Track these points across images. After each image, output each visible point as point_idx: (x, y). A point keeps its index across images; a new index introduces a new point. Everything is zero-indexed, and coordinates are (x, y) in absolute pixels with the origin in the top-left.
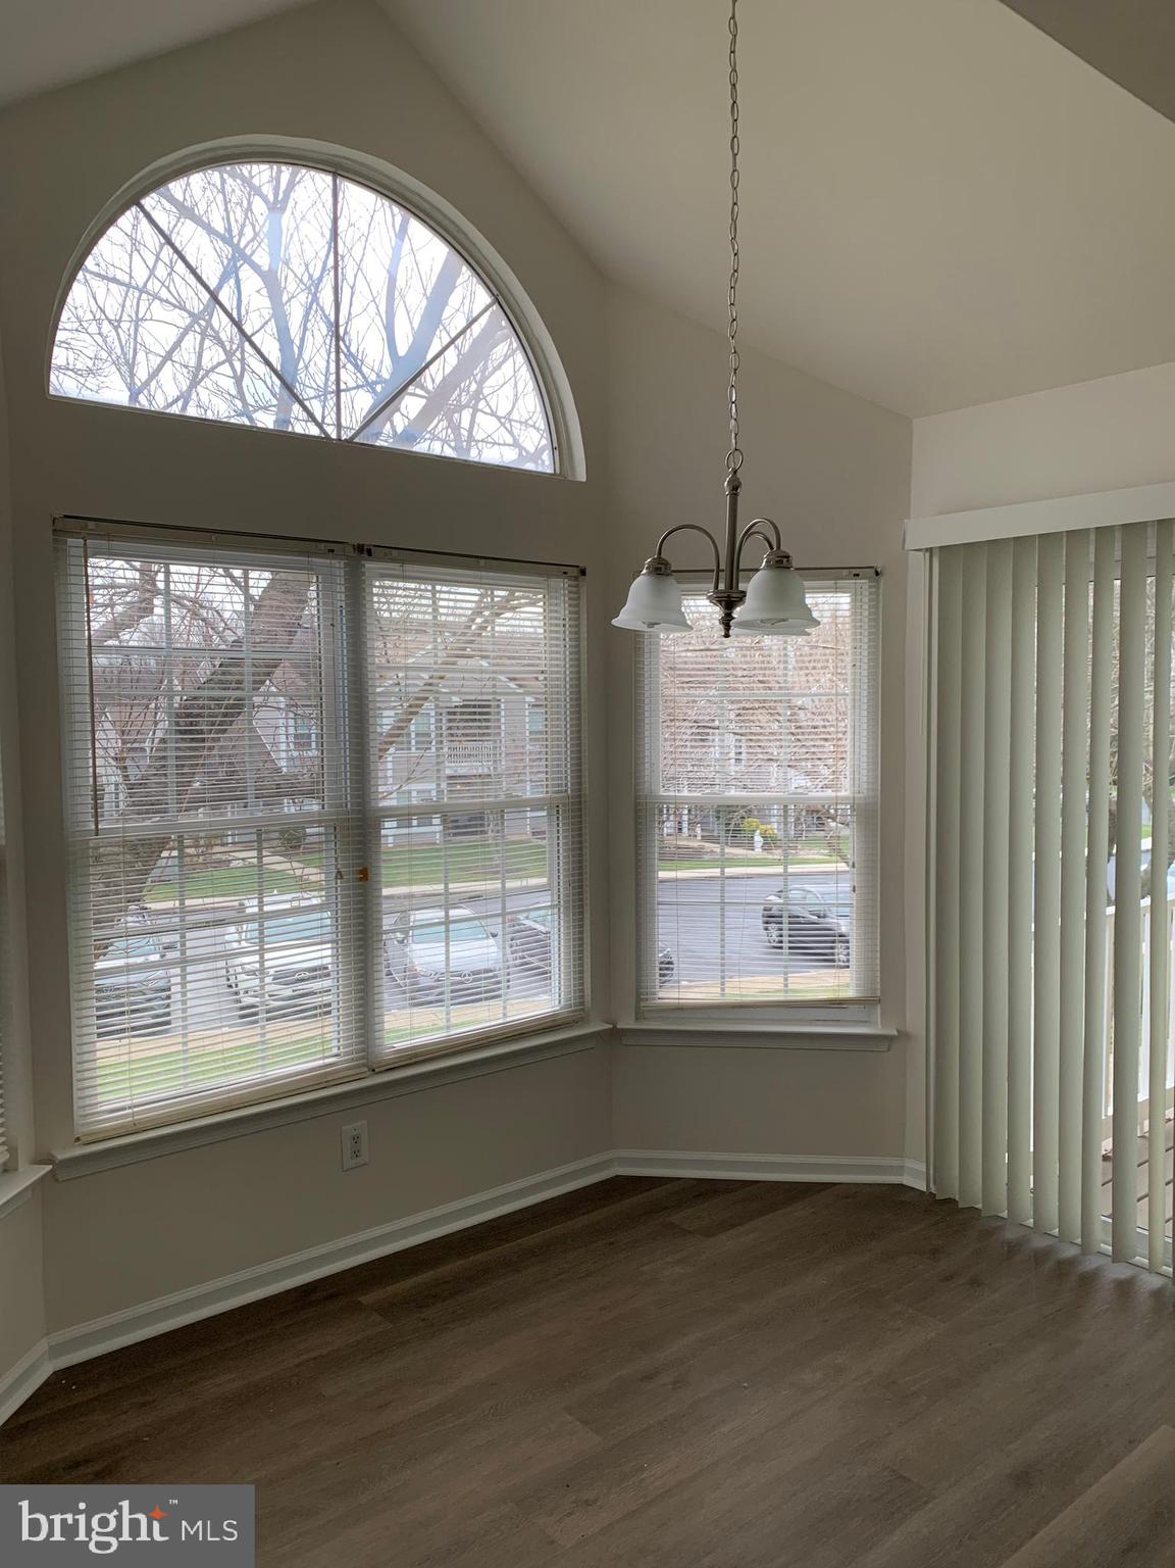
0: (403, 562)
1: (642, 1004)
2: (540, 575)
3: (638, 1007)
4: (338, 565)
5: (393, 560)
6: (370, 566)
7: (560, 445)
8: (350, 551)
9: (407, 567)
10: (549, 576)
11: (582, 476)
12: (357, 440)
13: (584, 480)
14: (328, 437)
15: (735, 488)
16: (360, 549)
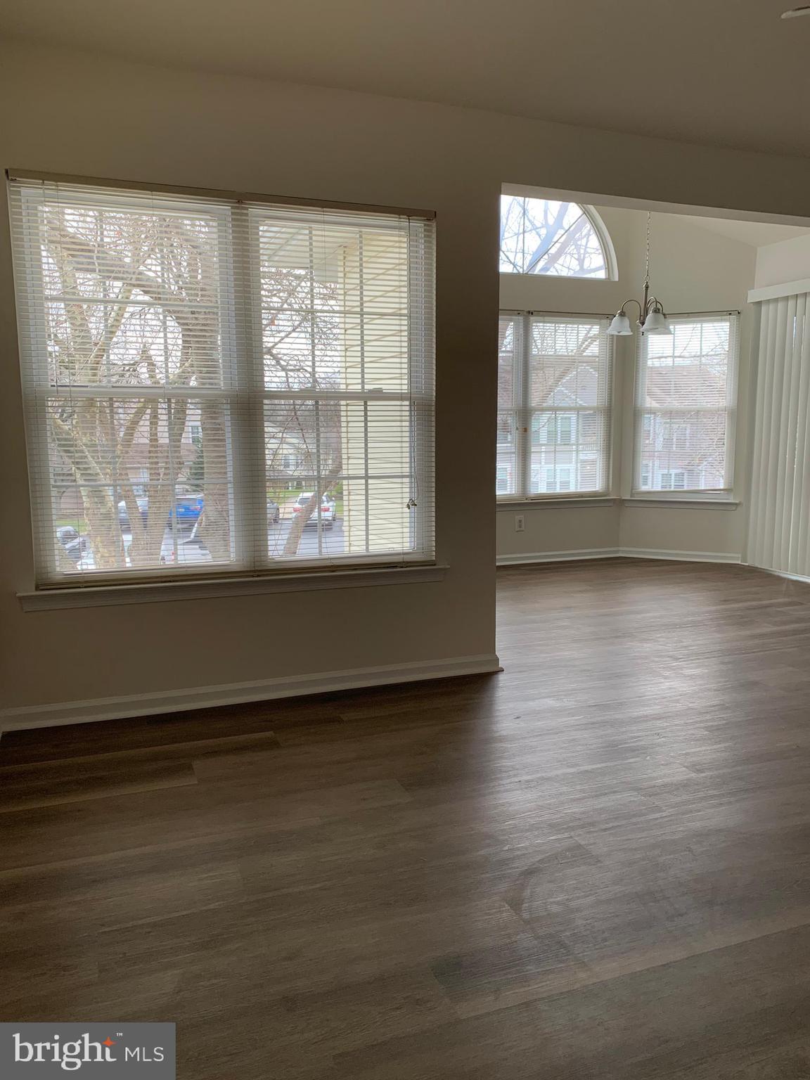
0: (544, 316)
1: (634, 491)
2: (597, 319)
3: (632, 492)
4: (521, 318)
5: (541, 316)
6: (532, 318)
7: (609, 268)
8: (525, 313)
9: (546, 318)
10: (601, 319)
11: (617, 279)
12: (530, 273)
13: (617, 280)
14: (519, 273)
15: (647, 288)
16: (529, 312)
